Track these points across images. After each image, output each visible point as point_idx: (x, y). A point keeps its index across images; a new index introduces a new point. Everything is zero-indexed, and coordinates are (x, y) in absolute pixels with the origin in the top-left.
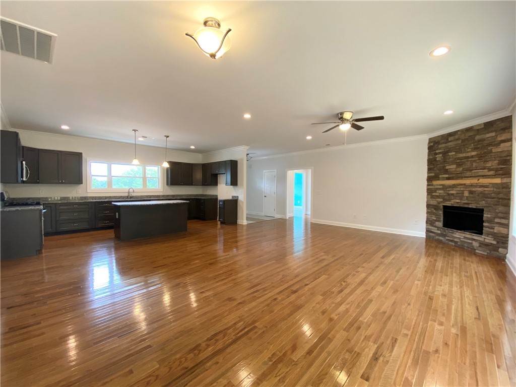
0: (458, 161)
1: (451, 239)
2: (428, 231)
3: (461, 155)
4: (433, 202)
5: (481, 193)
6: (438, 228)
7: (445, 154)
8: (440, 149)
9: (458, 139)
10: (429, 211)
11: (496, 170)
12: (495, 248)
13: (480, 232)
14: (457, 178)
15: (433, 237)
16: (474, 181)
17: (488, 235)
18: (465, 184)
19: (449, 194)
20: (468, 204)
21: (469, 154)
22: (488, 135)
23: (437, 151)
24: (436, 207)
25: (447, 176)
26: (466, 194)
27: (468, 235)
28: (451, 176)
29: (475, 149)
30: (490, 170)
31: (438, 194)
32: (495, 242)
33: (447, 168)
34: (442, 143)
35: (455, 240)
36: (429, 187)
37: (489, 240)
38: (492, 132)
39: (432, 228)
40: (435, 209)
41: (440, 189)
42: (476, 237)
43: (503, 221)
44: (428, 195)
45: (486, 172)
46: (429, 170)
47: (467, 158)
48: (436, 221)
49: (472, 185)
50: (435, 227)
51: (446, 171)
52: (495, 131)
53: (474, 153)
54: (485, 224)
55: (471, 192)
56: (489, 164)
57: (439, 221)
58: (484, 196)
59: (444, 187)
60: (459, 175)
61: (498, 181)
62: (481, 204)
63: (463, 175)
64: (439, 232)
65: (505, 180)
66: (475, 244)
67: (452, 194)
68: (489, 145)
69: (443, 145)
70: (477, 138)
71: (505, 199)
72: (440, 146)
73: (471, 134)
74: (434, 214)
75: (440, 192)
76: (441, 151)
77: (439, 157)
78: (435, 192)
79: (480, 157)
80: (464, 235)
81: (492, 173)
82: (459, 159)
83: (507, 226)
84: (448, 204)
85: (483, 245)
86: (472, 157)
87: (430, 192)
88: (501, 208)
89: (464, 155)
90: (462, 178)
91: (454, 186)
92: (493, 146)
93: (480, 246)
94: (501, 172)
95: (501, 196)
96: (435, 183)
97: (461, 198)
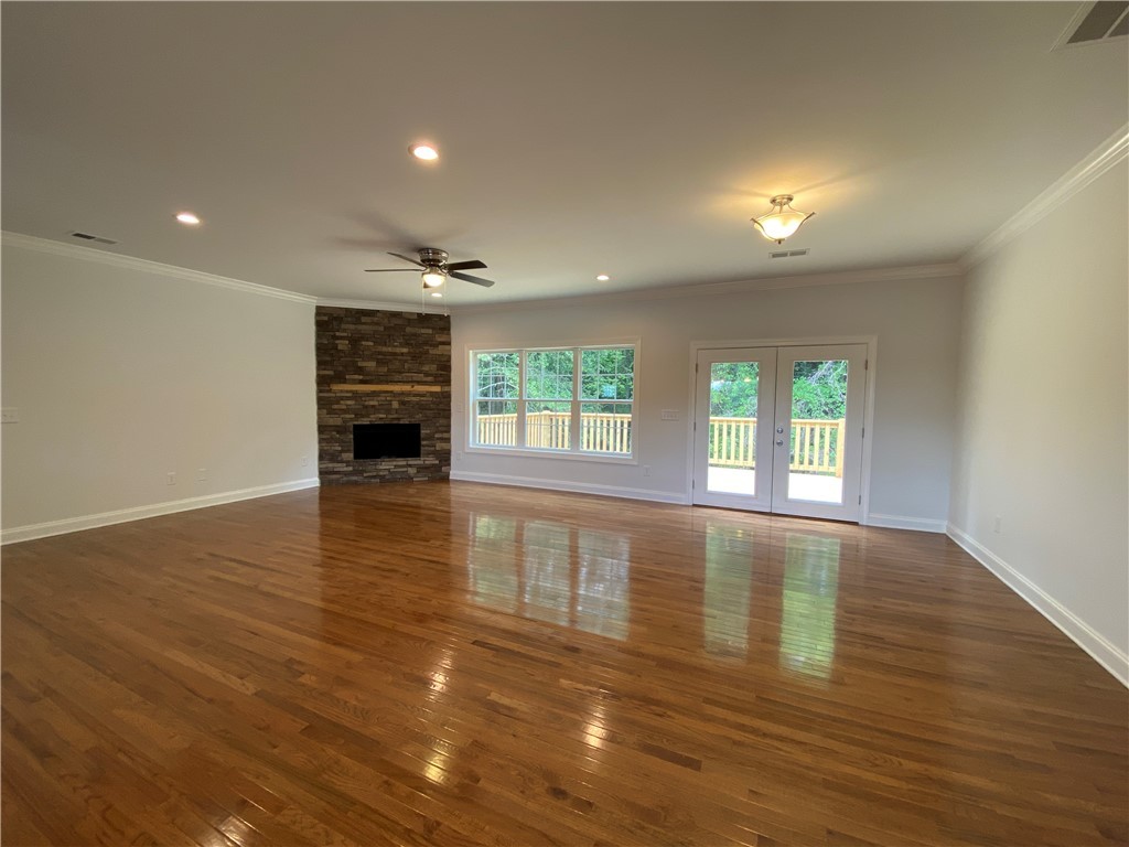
0: (380, 357)
1: (375, 474)
2: (322, 473)
3: (385, 349)
4: (336, 421)
5: (417, 403)
6: (348, 463)
7: (355, 341)
8: (344, 330)
9: (377, 324)
10: (324, 437)
11: (436, 376)
12: (437, 468)
13: (416, 454)
14: (380, 382)
15: (338, 480)
16: (407, 388)
17: (428, 454)
18: (391, 392)
19: (366, 407)
20: (399, 419)
21: (398, 350)
22: (423, 331)
23: (337, 334)
24: (341, 430)
25: (361, 377)
26: (395, 405)
27: (401, 462)
28: (368, 378)
29: (407, 344)
30: (427, 375)
31: (344, 407)
32: (437, 462)
33: (360, 364)
34: (348, 323)
35: (381, 473)
36: (321, 395)
37: (431, 461)
38: (428, 328)
39: (336, 465)
40: (338, 432)
41: (348, 398)
42: (412, 461)
43: (445, 435)
44: (319, 409)
45: (421, 377)
46: (320, 364)
47: (395, 354)
48: (341, 452)
49: (402, 394)
50: (342, 462)
51: (360, 370)
52: (433, 329)
53: (405, 350)
54: (423, 443)
55: (402, 403)
56: (426, 368)
57: (348, 451)
58: (422, 407)
59: (356, 396)
60: (384, 378)
61: (437, 389)
62: (418, 417)
63: (389, 378)
64: (351, 468)
65: (446, 389)
66: (412, 471)
67: (373, 406)
68: (426, 343)
69: (352, 327)
70: (408, 330)
71: (444, 410)
72: (343, 326)
73: (399, 322)
74: (337, 441)
75: (349, 402)
76: (345, 334)
77: (343, 345)
78: (338, 403)
79: (414, 357)
80: (395, 463)
81: (430, 379)
82: (380, 353)
83: (448, 440)
84: (365, 421)
85: (421, 469)
86: (402, 354)
87: (323, 403)
88: (442, 421)
89: (390, 349)
90: (387, 382)
91: (374, 394)
92: (431, 346)
93: (418, 472)
94: (441, 379)
95: (441, 406)
96: (335, 387)
97: (388, 411)
